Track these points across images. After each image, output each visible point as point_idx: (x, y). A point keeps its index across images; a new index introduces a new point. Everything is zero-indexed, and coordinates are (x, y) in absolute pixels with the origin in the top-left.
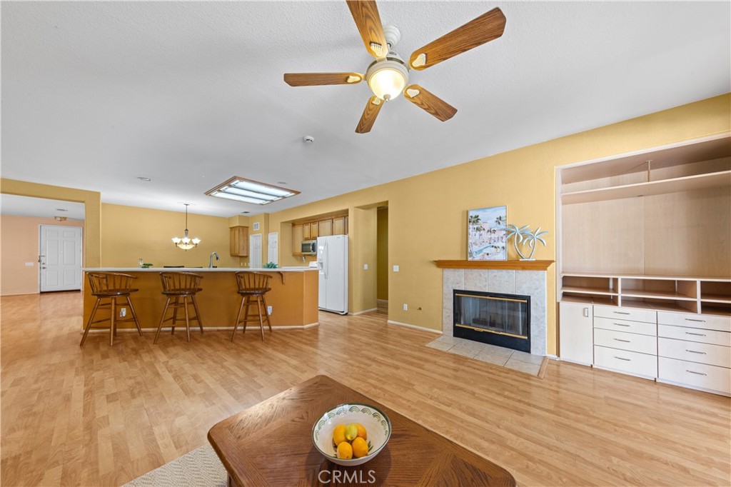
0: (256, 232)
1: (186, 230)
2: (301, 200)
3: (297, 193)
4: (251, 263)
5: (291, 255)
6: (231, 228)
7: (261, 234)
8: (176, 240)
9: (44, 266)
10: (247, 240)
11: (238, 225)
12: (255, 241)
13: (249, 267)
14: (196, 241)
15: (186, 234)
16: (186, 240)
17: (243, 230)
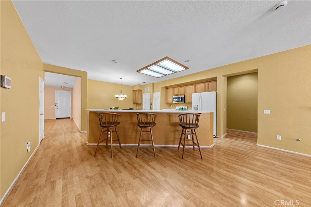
0: (146, 92)
1: (121, 91)
2: (188, 72)
3: (187, 68)
4: (143, 107)
5: (165, 103)
6: (134, 91)
7: (150, 93)
8: (117, 96)
9: (57, 107)
10: (141, 96)
11: (138, 89)
12: (146, 97)
13: (142, 109)
14: (125, 96)
15: (121, 93)
16: (122, 96)
17: (140, 91)
